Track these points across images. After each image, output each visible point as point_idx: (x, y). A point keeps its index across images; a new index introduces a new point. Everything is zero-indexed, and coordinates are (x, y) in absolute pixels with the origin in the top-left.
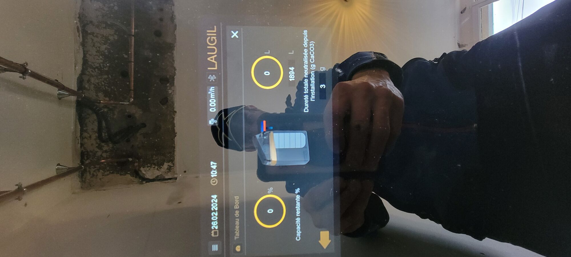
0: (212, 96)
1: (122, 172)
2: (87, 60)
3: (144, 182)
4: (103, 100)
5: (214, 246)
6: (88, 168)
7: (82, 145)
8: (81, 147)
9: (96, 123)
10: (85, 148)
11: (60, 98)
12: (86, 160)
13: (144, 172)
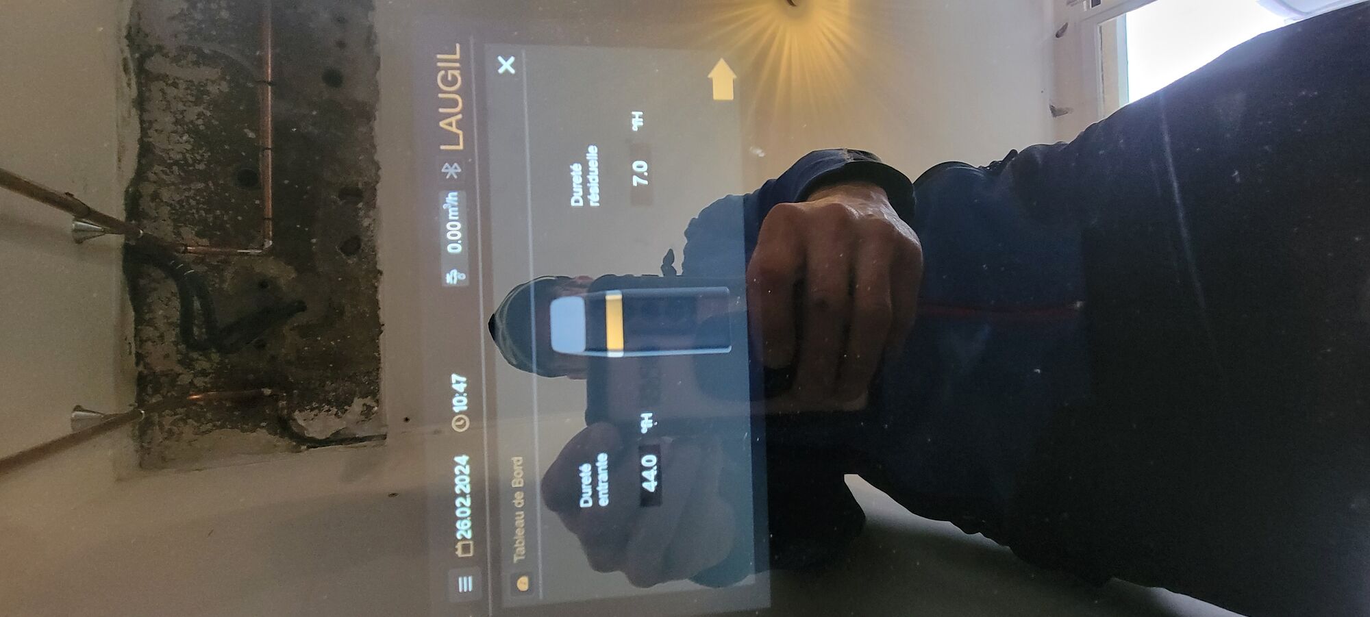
0: (453, 213)
1: (247, 425)
2: (149, 143)
3: (303, 447)
4: (194, 244)
5: (463, 581)
6: (157, 414)
7: (139, 357)
8: (137, 364)
9: (176, 303)
10: (146, 365)
11: (80, 239)
12: (151, 396)
13: (301, 422)
